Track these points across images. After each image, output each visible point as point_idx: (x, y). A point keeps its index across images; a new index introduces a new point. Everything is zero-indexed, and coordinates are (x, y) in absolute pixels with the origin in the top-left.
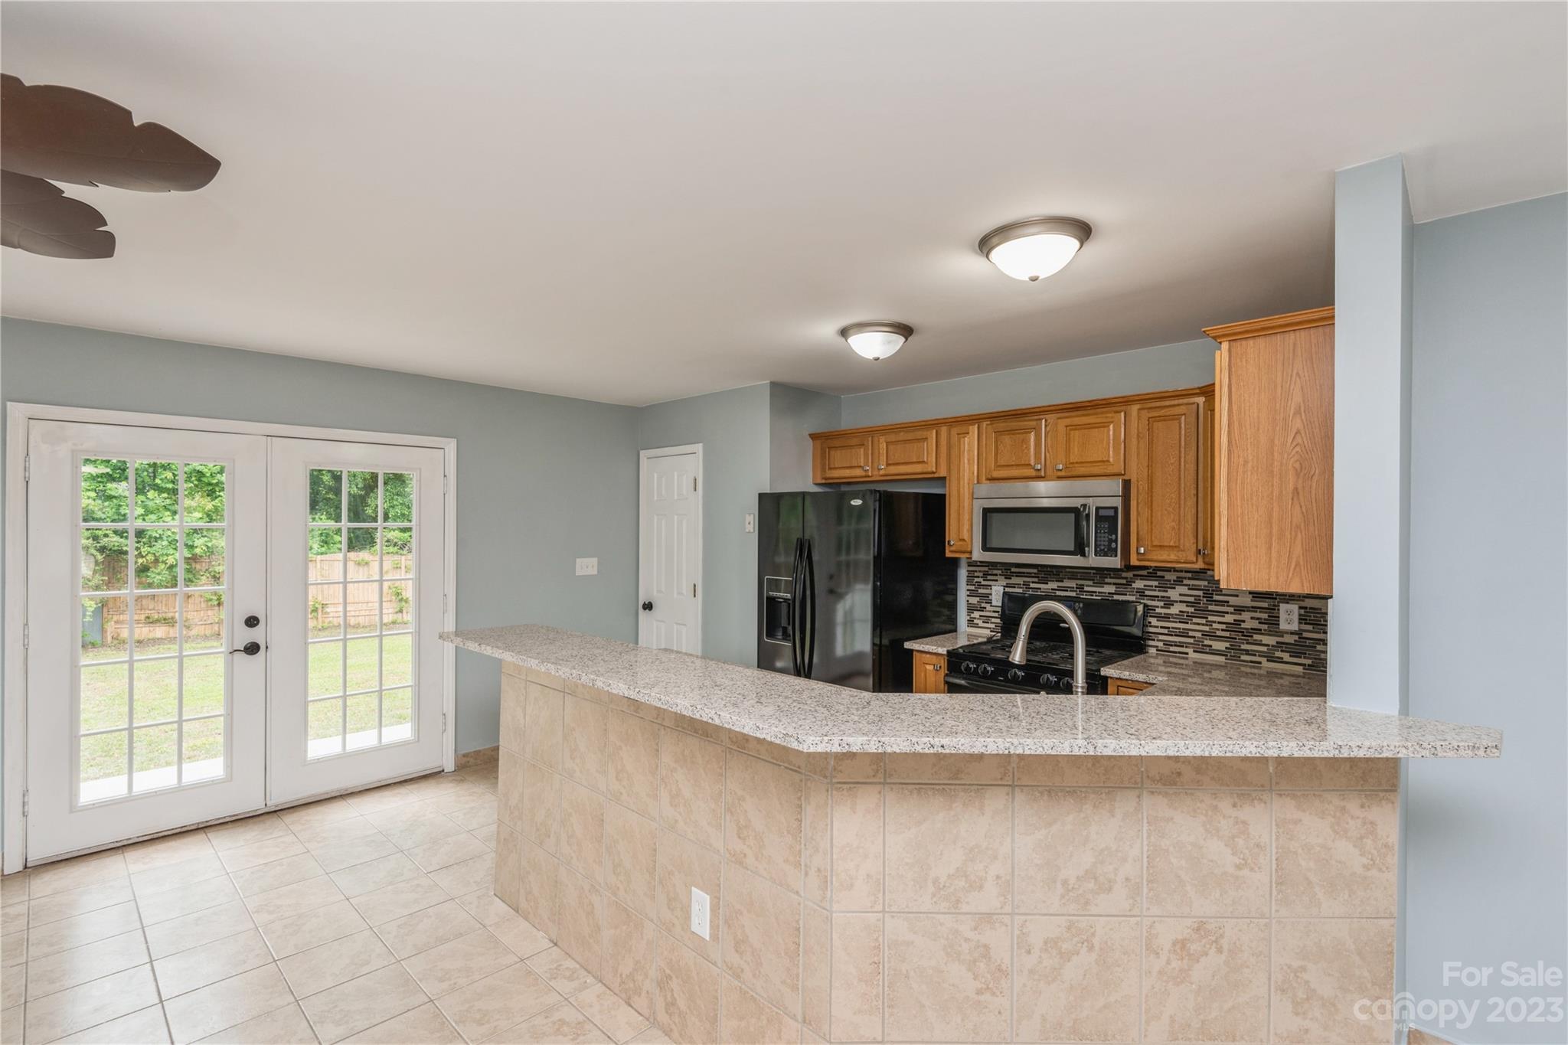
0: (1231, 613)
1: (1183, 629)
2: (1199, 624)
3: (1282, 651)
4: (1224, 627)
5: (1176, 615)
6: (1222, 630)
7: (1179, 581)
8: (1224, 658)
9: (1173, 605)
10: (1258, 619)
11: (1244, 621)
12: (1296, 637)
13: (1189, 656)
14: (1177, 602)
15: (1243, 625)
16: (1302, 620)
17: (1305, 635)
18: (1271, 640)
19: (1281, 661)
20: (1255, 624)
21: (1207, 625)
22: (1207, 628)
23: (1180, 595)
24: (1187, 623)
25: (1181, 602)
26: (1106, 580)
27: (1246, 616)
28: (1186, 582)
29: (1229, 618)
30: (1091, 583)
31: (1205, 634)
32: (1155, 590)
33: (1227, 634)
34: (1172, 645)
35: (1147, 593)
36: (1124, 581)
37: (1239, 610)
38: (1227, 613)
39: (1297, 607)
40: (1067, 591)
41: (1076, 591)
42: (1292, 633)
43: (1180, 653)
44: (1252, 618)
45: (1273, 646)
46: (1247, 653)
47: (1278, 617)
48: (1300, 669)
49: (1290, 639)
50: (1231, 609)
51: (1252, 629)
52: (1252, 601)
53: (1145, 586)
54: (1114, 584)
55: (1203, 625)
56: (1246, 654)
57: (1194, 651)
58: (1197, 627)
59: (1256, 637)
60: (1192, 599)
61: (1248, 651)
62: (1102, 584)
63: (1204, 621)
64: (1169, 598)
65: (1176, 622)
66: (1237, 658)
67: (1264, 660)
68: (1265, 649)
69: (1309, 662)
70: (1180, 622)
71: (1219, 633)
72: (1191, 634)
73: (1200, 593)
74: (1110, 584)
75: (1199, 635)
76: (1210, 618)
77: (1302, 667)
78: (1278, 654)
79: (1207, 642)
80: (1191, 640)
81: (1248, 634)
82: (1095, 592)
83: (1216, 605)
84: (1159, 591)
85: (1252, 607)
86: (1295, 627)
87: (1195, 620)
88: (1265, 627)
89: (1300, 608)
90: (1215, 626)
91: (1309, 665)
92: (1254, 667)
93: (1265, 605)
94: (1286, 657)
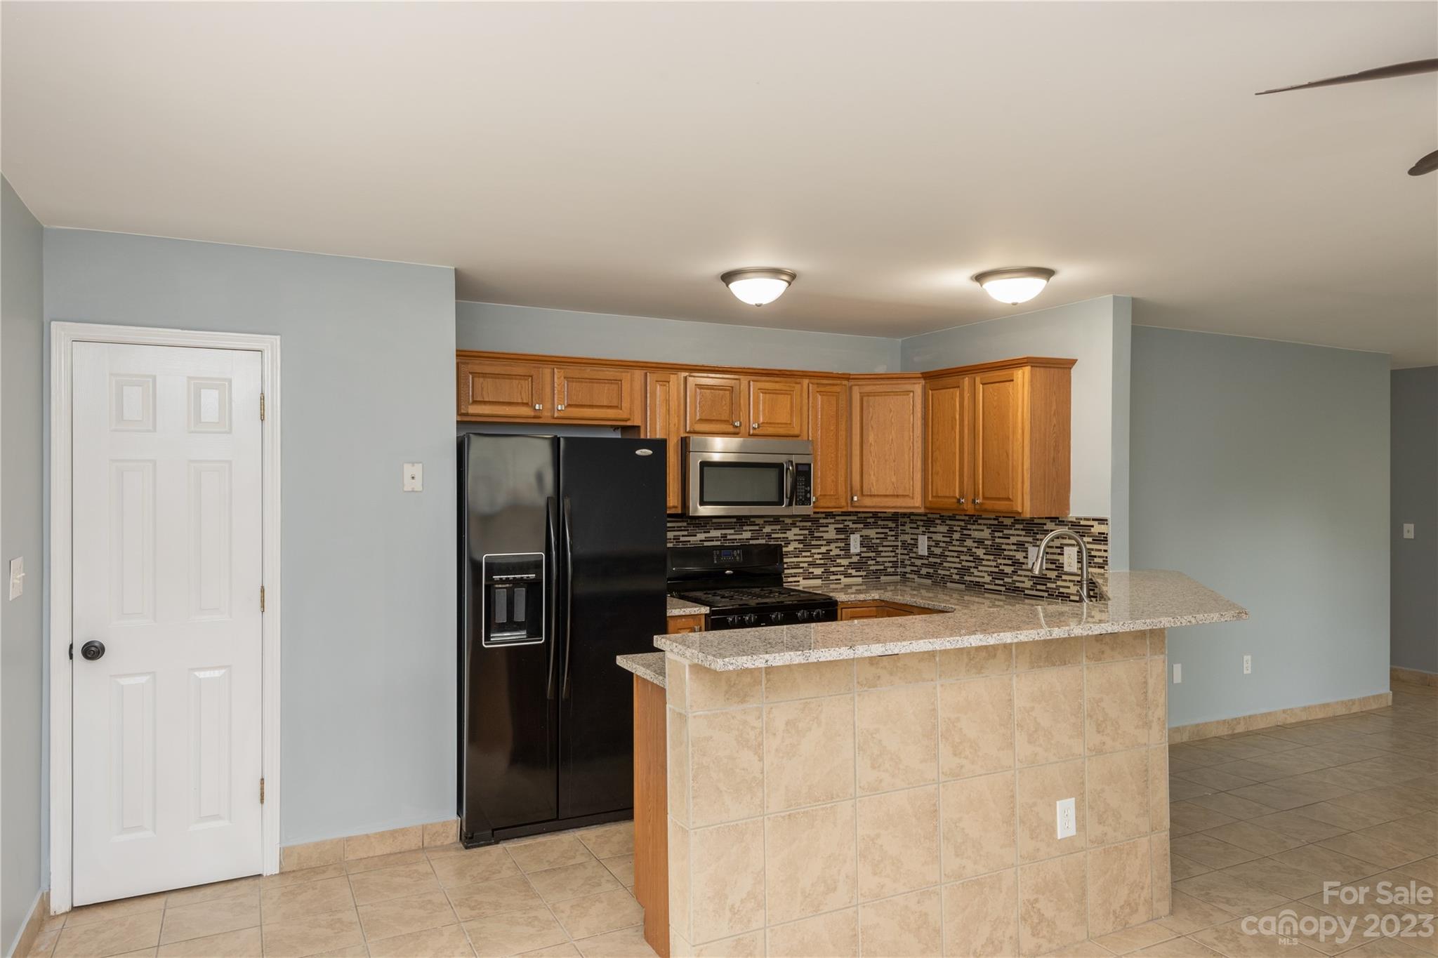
0: (825, 545)
1: (797, 562)
2: (806, 557)
3: (852, 569)
4: (820, 556)
5: (792, 551)
6: (820, 559)
7: (794, 524)
8: (820, 580)
9: (789, 544)
10: (839, 547)
11: (831, 550)
12: (858, 557)
13: (800, 583)
14: (792, 541)
15: (831, 553)
16: (862, 545)
17: (863, 555)
18: (845, 562)
19: (850, 576)
20: (837, 552)
21: (810, 557)
22: (810, 559)
23: (795, 535)
24: (799, 557)
25: (795, 540)
26: (745, 528)
27: (833, 546)
28: (798, 524)
29: (823, 549)
30: (732, 531)
31: (810, 564)
32: (778, 533)
33: (822, 562)
34: (789, 577)
35: (773, 536)
36: (757, 528)
37: (829, 542)
38: (822, 545)
39: (859, 535)
40: (713, 541)
41: (720, 540)
42: (857, 555)
43: (795, 582)
44: (836, 547)
45: (847, 566)
46: (834, 573)
47: (849, 544)
48: (860, 580)
49: (855, 559)
50: (824, 542)
51: (836, 555)
52: (836, 534)
53: (772, 530)
54: (750, 531)
55: (809, 557)
56: (834, 575)
57: (804, 579)
58: (804, 560)
59: (838, 561)
60: (802, 538)
61: (833, 572)
62: (741, 531)
63: (808, 554)
64: (787, 538)
65: (792, 557)
66: (827, 579)
67: (842, 577)
68: (842, 569)
69: (864, 573)
70: (795, 557)
71: (818, 562)
72: (802, 565)
73: (807, 532)
74: (746, 531)
75: (806, 565)
76: (813, 551)
77: (861, 578)
78: (850, 571)
79: (811, 570)
80: (801, 571)
81: (833, 559)
82: (736, 539)
83: (816, 540)
84: (781, 533)
85: (837, 539)
86: (858, 550)
87: (804, 554)
88: (843, 553)
89: (861, 536)
90: (816, 556)
91: (865, 576)
92: (836, 584)
93: (843, 536)
94: (853, 572)
